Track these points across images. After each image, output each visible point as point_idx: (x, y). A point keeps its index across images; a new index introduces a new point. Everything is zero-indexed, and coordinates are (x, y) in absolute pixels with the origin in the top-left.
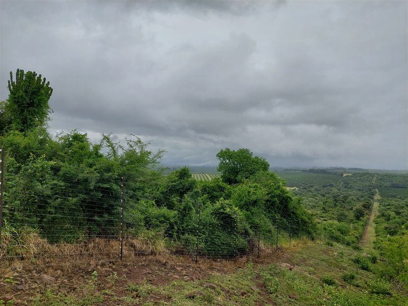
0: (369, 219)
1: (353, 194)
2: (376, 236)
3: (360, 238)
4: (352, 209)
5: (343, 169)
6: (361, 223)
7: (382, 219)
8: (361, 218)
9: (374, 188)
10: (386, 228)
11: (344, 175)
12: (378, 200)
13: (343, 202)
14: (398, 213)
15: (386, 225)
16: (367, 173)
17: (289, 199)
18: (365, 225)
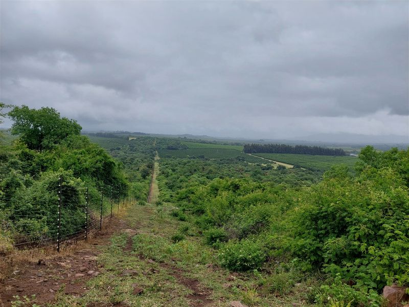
0: (152, 177)
1: (138, 156)
2: (160, 191)
3: (148, 194)
4: (138, 170)
5: (128, 133)
6: (147, 181)
7: (162, 176)
8: (147, 177)
9: (154, 151)
10: (166, 183)
11: (130, 139)
12: (158, 161)
13: (131, 163)
14: (174, 170)
15: (167, 181)
16: (149, 138)
17: (113, 165)
18: (151, 182)
